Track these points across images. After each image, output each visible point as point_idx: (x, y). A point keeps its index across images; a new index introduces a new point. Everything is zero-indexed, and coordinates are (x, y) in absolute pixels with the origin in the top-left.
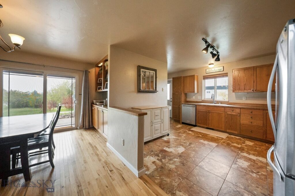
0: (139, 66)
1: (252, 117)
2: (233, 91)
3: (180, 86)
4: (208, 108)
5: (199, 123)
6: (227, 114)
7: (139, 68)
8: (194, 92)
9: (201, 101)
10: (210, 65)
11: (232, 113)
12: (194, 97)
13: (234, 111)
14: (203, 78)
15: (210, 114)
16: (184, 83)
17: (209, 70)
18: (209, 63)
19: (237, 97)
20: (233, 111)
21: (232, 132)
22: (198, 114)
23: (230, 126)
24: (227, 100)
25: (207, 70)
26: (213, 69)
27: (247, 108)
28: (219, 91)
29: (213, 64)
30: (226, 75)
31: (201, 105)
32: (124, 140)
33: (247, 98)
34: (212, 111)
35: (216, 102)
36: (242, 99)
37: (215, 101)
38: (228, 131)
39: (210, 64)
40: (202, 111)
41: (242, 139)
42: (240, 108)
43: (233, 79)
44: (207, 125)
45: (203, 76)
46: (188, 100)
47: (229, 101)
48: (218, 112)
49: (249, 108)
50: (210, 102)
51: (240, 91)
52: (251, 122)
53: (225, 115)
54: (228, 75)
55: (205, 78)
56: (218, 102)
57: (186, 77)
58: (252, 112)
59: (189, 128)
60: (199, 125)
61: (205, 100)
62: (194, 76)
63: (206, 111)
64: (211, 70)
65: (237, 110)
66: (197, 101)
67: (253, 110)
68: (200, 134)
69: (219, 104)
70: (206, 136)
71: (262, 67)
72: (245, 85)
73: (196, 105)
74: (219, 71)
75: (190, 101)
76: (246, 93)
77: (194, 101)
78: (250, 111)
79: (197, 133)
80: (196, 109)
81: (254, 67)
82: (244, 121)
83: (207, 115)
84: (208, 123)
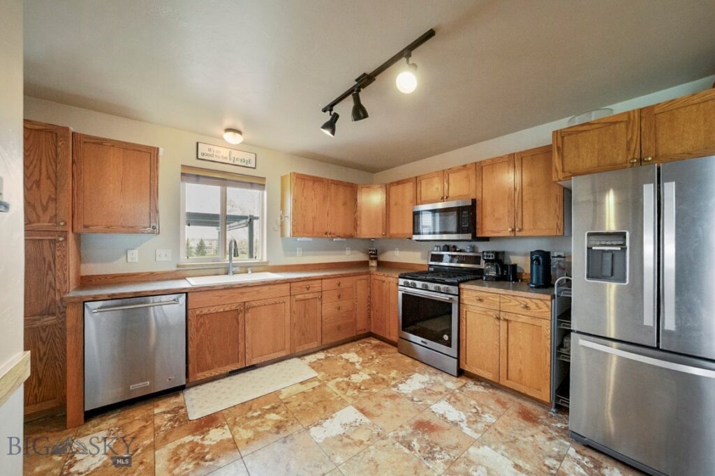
1: (339, 297)
2: (293, 234)
4: (243, 293)
9: (174, 268)
10: (230, 134)
11: (306, 295)
12: (134, 255)
13: (311, 290)
14: (183, 174)
15: (248, 315)
17: (210, 150)
20: (308, 289)
21: (307, 348)
22: (197, 329)
23: (303, 334)
24: (262, 255)
25: (202, 149)
26: (225, 153)
27: (332, 275)
29: (239, 132)
30: (259, 182)
34: (254, 304)
35: (238, 269)
36: (296, 255)
37: (235, 266)
38: (298, 350)
39: (228, 130)
40: (217, 313)
41: (329, 355)
42: (321, 279)
43: (293, 199)
44: (237, 362)
45: (183, 166)
46: (92, 269)
47: (267, 262)
48: (272, 301)
49: (335, 275)
50: (214, 271)
51: (302, 235)
52: (339, 308)
53: (291, 306)
54: (267, 183)
55: (189, 175)
56: (243, 268)
58: (339, 284)
59: (169, 415)
60: (200, 376)
61: (193, 266)
62: (151, 154)
63: (233, 308)
64: (217, 152)
65: (317, 284)
66: (152, 273)
67: (341, 280)
68: (259, 413)
69: (247, 272)
70: (288, 406)
71: (338, 183)
72: (314, 218)
73: (187, 293)
74: (244, 164)
75: (106, 276)
76: (311, 239)
77: (134, 275)
78: (337, 281)
79: (246, 418)
80: (189, 307)
81: (328, 180)
82: (328, 308)
83: (237, 320)
84: (241, 349)
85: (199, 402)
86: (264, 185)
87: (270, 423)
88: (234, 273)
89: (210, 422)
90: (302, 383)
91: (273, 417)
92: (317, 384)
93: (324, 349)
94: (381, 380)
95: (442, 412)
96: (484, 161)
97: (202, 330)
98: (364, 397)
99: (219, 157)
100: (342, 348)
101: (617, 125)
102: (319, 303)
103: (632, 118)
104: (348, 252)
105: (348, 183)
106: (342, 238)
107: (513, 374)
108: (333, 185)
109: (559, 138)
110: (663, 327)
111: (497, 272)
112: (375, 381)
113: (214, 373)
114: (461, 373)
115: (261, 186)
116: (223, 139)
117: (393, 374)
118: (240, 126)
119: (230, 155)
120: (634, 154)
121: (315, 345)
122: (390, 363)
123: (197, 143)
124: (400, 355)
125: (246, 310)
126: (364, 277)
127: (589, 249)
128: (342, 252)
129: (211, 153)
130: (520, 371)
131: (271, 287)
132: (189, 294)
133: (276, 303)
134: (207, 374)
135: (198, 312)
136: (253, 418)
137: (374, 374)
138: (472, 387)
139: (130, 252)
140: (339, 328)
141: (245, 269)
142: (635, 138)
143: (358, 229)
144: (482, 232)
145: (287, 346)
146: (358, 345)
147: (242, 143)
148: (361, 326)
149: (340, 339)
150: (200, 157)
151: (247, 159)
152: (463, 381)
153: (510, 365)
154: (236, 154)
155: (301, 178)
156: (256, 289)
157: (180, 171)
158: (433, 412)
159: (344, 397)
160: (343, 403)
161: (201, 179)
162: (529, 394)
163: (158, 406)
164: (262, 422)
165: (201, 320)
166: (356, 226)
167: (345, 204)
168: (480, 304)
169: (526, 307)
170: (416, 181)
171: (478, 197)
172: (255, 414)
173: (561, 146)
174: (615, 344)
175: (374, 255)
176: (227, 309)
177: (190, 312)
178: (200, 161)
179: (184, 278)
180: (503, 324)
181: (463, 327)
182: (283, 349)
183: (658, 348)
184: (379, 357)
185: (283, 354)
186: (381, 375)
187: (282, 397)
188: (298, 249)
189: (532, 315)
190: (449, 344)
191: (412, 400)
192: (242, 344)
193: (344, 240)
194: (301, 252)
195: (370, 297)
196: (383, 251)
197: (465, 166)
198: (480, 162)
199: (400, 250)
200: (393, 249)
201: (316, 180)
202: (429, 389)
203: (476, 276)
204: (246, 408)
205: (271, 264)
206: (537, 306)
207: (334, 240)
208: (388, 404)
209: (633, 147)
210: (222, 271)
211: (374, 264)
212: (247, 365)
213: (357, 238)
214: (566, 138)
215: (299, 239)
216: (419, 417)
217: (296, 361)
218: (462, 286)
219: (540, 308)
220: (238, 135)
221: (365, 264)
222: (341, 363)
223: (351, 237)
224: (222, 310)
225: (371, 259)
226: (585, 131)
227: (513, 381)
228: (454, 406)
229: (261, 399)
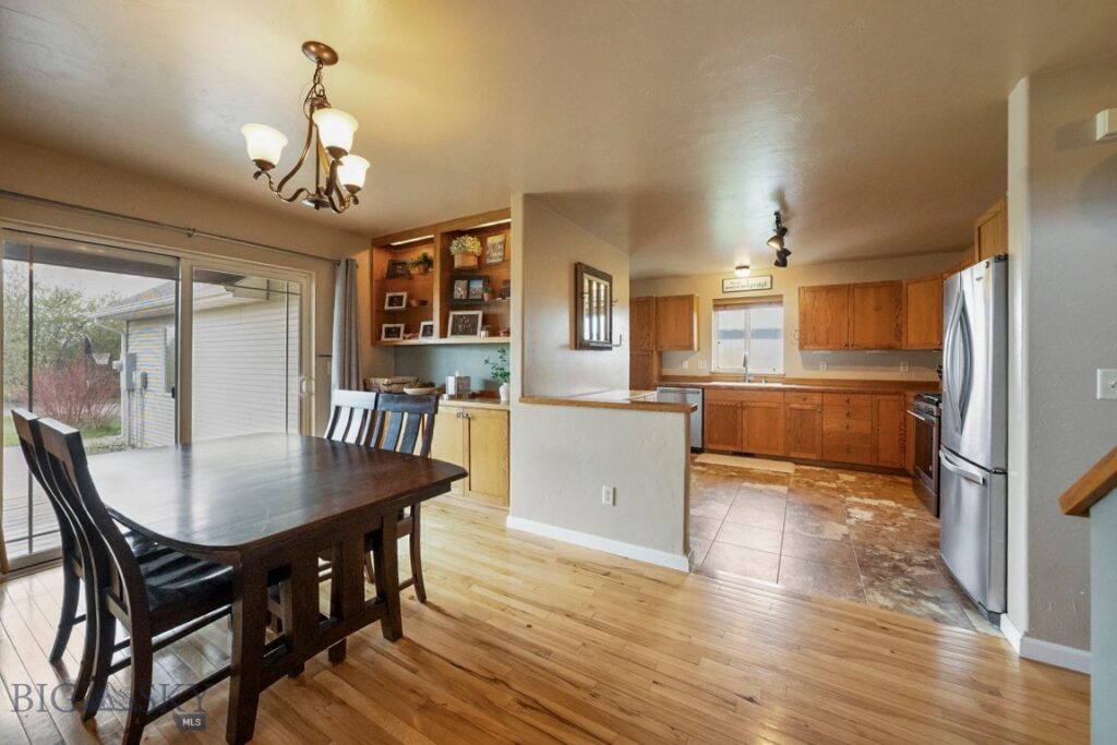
0: (580, 264)
1: (848, 415)
2: (801, 347)
3: (646, 328)
4: (741, 394)
5: (711, 442)
6: (791, 409)
7: (579, 270)
8: (690, 347)
9: (708, 374)
10: (739, 271)
11: (803, 406)
12: (686, 364)
13: (807, 401)
14: (714, 306)
15: (745, 413)
16: (657, 318)
17: (732, 283)
18: (738, 264)
19: (808, 363)
20: (805, 399)
21: (803, 456)
22: (709, 414)
23: (799, 442)
24: (780, 371)
25: (727, 283)
26: (744, 282)
27: (837, 390)
28: (757, 343)
29: (747, 267)
30: (777, 300)
31: (717, 388)
32: (614, 490)
33: (830, 365)
34: (750, 404)
35: (751, 378)
36: (817, 369)
37: (751, 375)
38: (793, 455)
39: (738, 268)
40: (722, 405)
41: (827, 471)
42: (823, 392)
43: (800, 313)
44: (735, 445)
45: (714, 300)
46: (667, 371)
47: (786, 375)
48: (766, 404)
49: (840, 391)
50: (735, 379)
51: (817, 347)
52: (847, 427)
53: (786, 413)
54: (784, 300)
55: (718, 306)
56: (758, 378)
57: (666, 299)
58: (848, 401)
60: (711, 446)
61: (721, 373)
62: (689, 300)
63: (734, 404)
64: (737, 284)
65: (815, 398)
66: (695, 377)
67: (852, 396)
68: (730, 470)
69: (761, 382)
70: (750, 474)
71: (865, 286)
72: (828, 330)
73: (703, 389)
74: (761, 288)
75: (673, 376)
76: (829, 352)
77: (685, 377)
78: (844, 397)
80: (706, 397)
81: (849, 285)
82: (831, 424)
83: (736, 414)
84: (739, 437)
86: (781, 302)
88: (750, 381)
99: (739, 287)
100: (847, 471)
102: (818, 416)
104: (904, 369)
105: (883, 282)
106: (876, 349)
108: (857, 290)
113: (721, 448)
116: (738, 275)
118: (746, 262)
119: (747, 283)
121: (813, 457)
123: (722, 281)
125: (743, 408)
126: (895, 397)
129: (733, 287)
132: (706, 390)
134: (714, 447)
135: (710, 402)
137: (843, 487)
140: (848, 449)
143: (904, 338)
145: (781, 447)
147: (753, 274)
148: (888, 455)
150: (726, 290)
151: (763, 283)
155: (814, 290)
156: (752, 393)
157: (712, 304)
161: (729, 307)
164: (725, 473)
165: (712, 408)
166: (899, 333)
167: (878, 309)
176: (729, 404)
177: (705, 401)
182: (777, 449)
185: (776, 453)
186: (849, 489)
188: (820, 363)
190: (931, 474)
192: (739, 434)
194: (826, 366)
195: (903, 424)
205: (788, 376)
207: (868, 352)
210: (742, 379)
212: (744, 451)
213: (906, 350)
215: (814, 352)
222: (829, 476)
223: (890, 348)
224: (726, 404)
229: (737, 467)
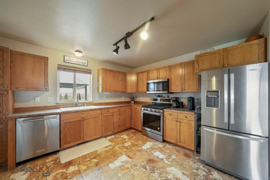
1: (120, 114)
2: (102, 91)
4: (83, 114)
5: (66, 143)
6: (104, 116)
10: (77, 53)
11: (107, 114)
12: (38, 99)
13: (109, 112)
14: (58, 68)
17: (69, 58)
20: (108, 112)
21: (107, 134)
22: (64, 128)
23: (106, 129)
24: (90, 99)
25: (66, 58)
26: (75, 60)
30: (88, 72)
31: (70, 112)
34: (87, 118)
35: (81, 105)
38: (104, 135)
39: (76, 51)
40: (72, 121)
41: (116, 136)
42: (113, 108)
43: (102, 78)
44: (80, 140)
46: (20, 105)
47: (92, 102)
48: (94, 117)
49: (118, 106)
50: (71, 106)
51: (107, 91)
52: (120, 119)
53: (102, 119)
55: (60, 68)
58: (120, 110)
59: (53, 162)
60: (66, 146)
61: (63, 103)
62: (45, 60)
63: (79, 119)
64: (72, 59)
65: (111, 110)
66: (46, 106)
68: (89, 159)
69: (84, 106)
70: (100, 156)
71: (119, 72)
72: (110, 85)
73: (60, 114)
74: (83, 64)
75: (26, 108)
76: (109, 93)
77: (38, 107)
78: (119, 108)
79: (84, 161)
80: (61, 119)
81: (115, 71)
82: (116, 119)
83: (81, 124)
84: (82, 135)
85: (65, 157)
86: (91, 73)
87: (94, 163)
88: (79, 106)
89: (69, 164)
90: (106, 147)
91: (95, 160)
92: (111, 147)
93: (114, 134)
94: (135, 145)
95: (157, 156)
96: (172, 65)
97: (66, 128)
98: (129, 151)
99: (73, 61)
100: (121, 133)
101: (216, 54)
102: (112, 117)
103: (221, 52)
104: (123, 98)
105: (123, 72)
106: (121, 92)
107: (182, 140)
108: (117, 73)
109: (197, 57)
110: (230, 123)
111: (176, 104)
112: (133, 145)
113: (71, 145)
114: (164, 141)
115: (90, 73)
116: (75, 54)
117: (140, 142)
119: (77, 61)
120: (221, 64)
121: (110, 133)
122: (139, 139)
123: (64, 56)
124: (142, 135)
125: (84, 120)
126: (129, 107)
127: (207, 96)
128: (121, 98)
129: (70, 60)
130: (184, 139)
131: (93, 111)
132: (61, 115)
133: (96, 117)
134: (69, 145)
135: (65, 121)
136: (87, 161)
137: (133, 143)
138: (168, 146)
139: (36, 99)
140: (120, 126)
141: (83, 104)
142: (221, 59)
143: (127, 89)
144: (171, 90)
145: (100, 133)
146: (128, 132)
147: (82, 56)
148: (128, 125)
149: (120, 130)
150: (65, 61)
151: (84, 62)
152: (165, 144)
153: (181, 138)
154: (79, 60)
156: (88, 112)
157: (57, 66)
158: (154, 156)
159: (122, 152)
160: (121, 154)
161: (65, 70)
162: (187, 147)
163: (48, 159)
164: (91, 163)
165: (66, 125)
166: (126, 88)
167: (122, 80)
168: (170, 116)
169: (186, 117)
170: (148, 72)
171: (170, 78)
172: (88, 160)
173: (198, 61)
174: (215, 129)
175: (133, 99)
176: (76, 120)
177: (61, 121)
178: (65, 63)
179: (59, 108)
180: (179, 123)
181: (165, 124)
183: (229, 130)
184: (135, 136)
185: (98, 136)
186: (135, 143)
187: (98, 153)
188: (104, 97)
189: (188, 120)
190: (159, 131)
191: (147, 152)
192: (82, 133)
193: (121, 93)
194: (105, 98)
195: (131, 114)
196: (136, 97)
197: (165, 67)
198: (170, 66)
199: (142, 97)
200: (140, 97)
201: (111, 71)
202: (153, 148)
203: (169, 106)
204: (84, 157)
205: (93, 102)
206: (190, 116)
207: (118, 93)
208: (138, 153)
209: (221, 62)
210: (75, 105)
211: (133, 102)
212: (84, 141)
213: (126, 93)
214: (199, 58)
215: (104, 93)
216: (149, 158)
217: (103, 139)
218: (164, 110)
219: (191, 117)
220: (80, 53)
221: (129, 102)
222: (121, 139)
223: (124, 92)
224: (74, 120)
225: (132, 100)
226: (206, 55)
227: (182, 143)
228: (161, 153)
229: (90, 154)
